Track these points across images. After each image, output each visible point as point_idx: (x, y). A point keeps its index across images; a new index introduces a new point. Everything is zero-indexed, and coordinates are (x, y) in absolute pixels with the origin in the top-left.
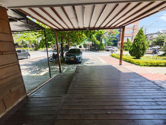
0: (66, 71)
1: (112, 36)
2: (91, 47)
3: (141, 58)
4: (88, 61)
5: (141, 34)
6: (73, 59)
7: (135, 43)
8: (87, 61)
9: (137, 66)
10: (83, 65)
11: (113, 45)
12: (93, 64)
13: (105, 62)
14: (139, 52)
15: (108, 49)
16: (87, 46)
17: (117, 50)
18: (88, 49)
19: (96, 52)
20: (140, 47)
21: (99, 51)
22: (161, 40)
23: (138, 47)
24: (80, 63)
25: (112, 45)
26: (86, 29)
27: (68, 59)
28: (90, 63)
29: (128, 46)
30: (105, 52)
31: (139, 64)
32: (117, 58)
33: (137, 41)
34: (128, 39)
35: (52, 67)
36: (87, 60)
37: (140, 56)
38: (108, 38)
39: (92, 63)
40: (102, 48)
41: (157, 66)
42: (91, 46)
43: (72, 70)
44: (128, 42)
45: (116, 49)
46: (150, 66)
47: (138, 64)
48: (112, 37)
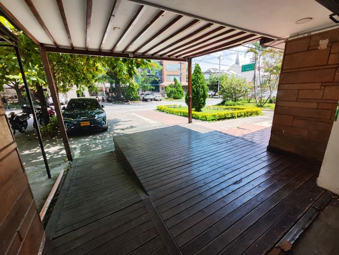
0: (81, 153)
1: (149, 72)
2: (107, 94)
3: (202, 109)
4: (120, 125)
5: (198, 72)
6: (88, 124)
7: (193, 87)
8: (117, 125)
9: (204, 122)
10: (114, 133)
11: (153, 90)
12: (134, 129)
13: (155, 122)
14: (199, 100)
15: (146, 98)
16: (99, 93)
17: (161, 98)
18: (103, 99)
19: (123, 104)
20: (200, 92)
21: (130, 102)
22: (214, 82)
23: (198, 93)
24: (105, 130)
25: (150, 90)
26: (128, 55)
27: (74, 125)
28: (127, 128)
29: (177, 91)
30: (141, 103)
31: (206, 118)
32: (170, 113)
33: (194, 84)
34: (175, 80)
35: (27, 152)
36: (116, 122)
37: (201, 107)
38: (142, 75)
39: (132, 127)
40: (134, 95)
41: (225, 118)
42: (108, 91)
43: (98, 148)
44: (175, 84)
45: (159, 97)
46: (219, 120)
47: (204, 119)
48: (149, 74)
